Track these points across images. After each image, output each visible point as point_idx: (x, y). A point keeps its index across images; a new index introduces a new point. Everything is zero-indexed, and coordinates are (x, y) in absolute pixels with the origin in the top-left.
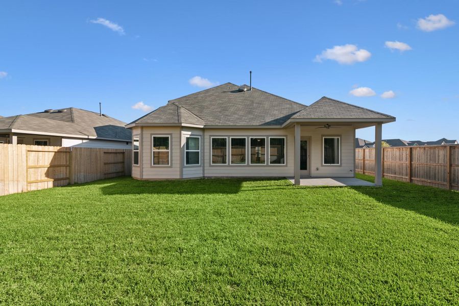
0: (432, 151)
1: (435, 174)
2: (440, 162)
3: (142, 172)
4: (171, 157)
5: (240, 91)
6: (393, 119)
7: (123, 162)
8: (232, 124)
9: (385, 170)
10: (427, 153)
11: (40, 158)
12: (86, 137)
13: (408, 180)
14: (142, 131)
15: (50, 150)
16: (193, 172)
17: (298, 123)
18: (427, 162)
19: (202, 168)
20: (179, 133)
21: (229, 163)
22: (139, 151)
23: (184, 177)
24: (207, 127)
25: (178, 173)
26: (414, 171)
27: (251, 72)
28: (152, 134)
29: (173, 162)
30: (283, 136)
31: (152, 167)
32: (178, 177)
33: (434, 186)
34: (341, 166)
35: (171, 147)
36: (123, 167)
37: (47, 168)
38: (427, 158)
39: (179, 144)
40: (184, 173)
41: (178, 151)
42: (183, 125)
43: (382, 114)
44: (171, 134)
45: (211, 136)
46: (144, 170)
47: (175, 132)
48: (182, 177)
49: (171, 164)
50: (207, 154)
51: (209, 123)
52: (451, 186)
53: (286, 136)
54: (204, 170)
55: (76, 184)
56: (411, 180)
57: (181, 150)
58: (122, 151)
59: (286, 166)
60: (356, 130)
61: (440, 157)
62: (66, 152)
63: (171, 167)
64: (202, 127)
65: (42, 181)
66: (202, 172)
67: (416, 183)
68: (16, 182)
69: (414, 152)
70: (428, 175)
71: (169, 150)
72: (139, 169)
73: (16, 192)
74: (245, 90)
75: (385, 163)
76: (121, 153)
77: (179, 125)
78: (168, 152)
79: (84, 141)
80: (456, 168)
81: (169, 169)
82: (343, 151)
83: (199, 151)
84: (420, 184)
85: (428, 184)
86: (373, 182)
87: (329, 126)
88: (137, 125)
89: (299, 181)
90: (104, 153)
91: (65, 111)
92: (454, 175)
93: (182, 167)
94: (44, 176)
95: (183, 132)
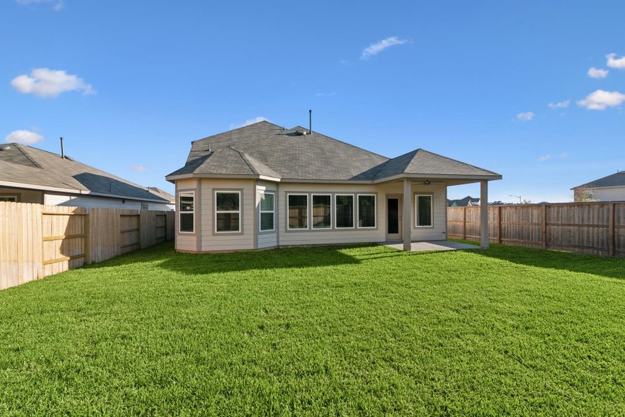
0: (525, 210)
1: (528, 235)
2: (534, 222)
3: (199, 242)
4: (242, 220)
5: (298, 134)
6: (499, 177)
7: (138, 230)
8: (314, 178)
9: (467, 232)
10: (519, 213)
11: (55, 224)
12: (78, 192)
13: (498, 242)
14: (200, 184)
15: (66, 212)
16: (268, 240)
17: (409, 179)
18: (519, 221)
19: (275, 235)
20: (253, 187)
21: (310, 227)
22: (193, 212)
23: (259, 247)
24: (284, 181)
25: (252, 242)
26: (503, 231)
27: (310, 111)
28: (214, 189)
29: (245, 227)
30: (374, 193)
31: (214, 235)
32: (251, 247)
33: (527, 246)
34: (433, 228)
35: (242, 207)
36: (139, 237)
37: (61, 241)
38: (519, 217)
39: (252, 203)
40: (259, 241)
41: (252, 212)
42: (261, 177)
43: (488, 171)
44: (241, 190)
45: (286, 192)
46: (203, 239)
47: (247, 187)
48: (257, 246)
49: (242, 230)
50: (282, 216)
51: (286, 176)
52: (547, 245)
53: (376, 193)
54: (278, 237)
55: (94, 265)
56: (501, 241)
57: (256, 211)
58: (136, 214)
59: (377, 229)
60: (448, 187)
61: (534, 217)
62: (81, 215)
63: (242, 234)
64: (279, 180)
65: (57, 261)
66: (276, 240)
67: (506, 243)
68: (31, 263)
69: (503, 212)
70: (520, 235)
71: (240, 212)
72: (195, 238)
73: (31, 279)
74: (305, 133)
75: (467, 224)
76: (134, 216)
77: (256, 177)
78: (238, 214)
79: (73, 198)
80: (552, 227)
81: (241, 237)
82: (436, 210)
83: (273, 212)
84: (510, 244)
85: (521, 245)
86: (479, 245)
87: (430, 183)
88: (195, 176)
89: (410, 246)
90: (121, 216)
91: (8, 148)
92: (550, 234)
93: (256, 234)
94: (58, 251)
95: (258, 187)
